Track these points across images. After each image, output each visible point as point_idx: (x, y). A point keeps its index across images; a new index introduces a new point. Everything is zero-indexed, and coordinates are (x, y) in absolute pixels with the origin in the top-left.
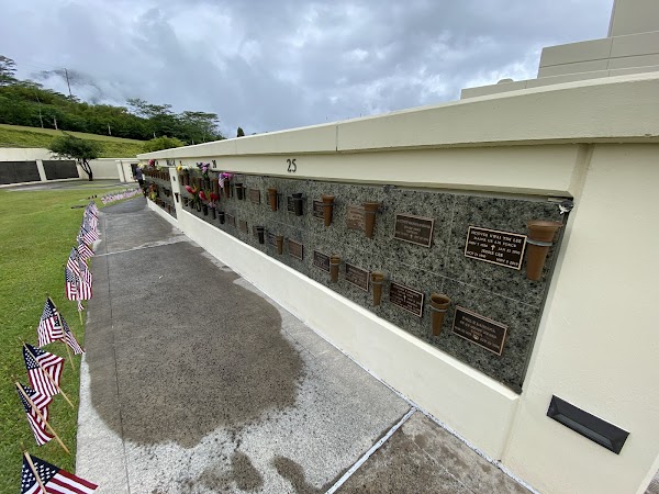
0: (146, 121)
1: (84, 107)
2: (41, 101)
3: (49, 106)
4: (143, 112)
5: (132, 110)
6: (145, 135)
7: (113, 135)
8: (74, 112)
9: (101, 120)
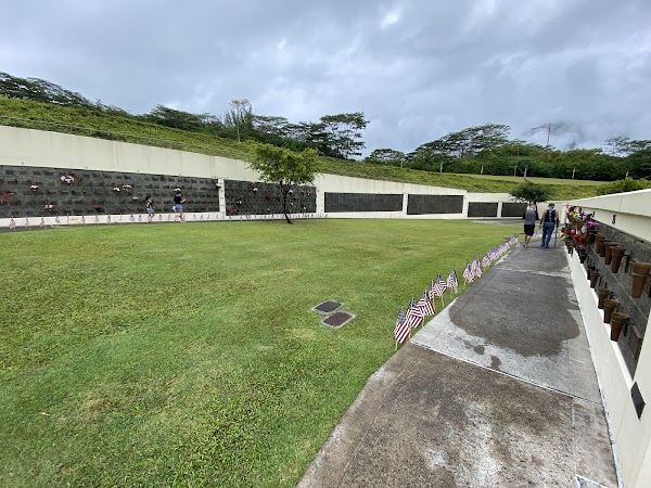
0: (621, 159)
1: (556, 154)
2: (521, 154)
3: (525, 158)
4: (620, 151)
5: (608, 150)
6: (614, 175)
7: (576, 178)
8: (545, 160)
9: (568, 164)
